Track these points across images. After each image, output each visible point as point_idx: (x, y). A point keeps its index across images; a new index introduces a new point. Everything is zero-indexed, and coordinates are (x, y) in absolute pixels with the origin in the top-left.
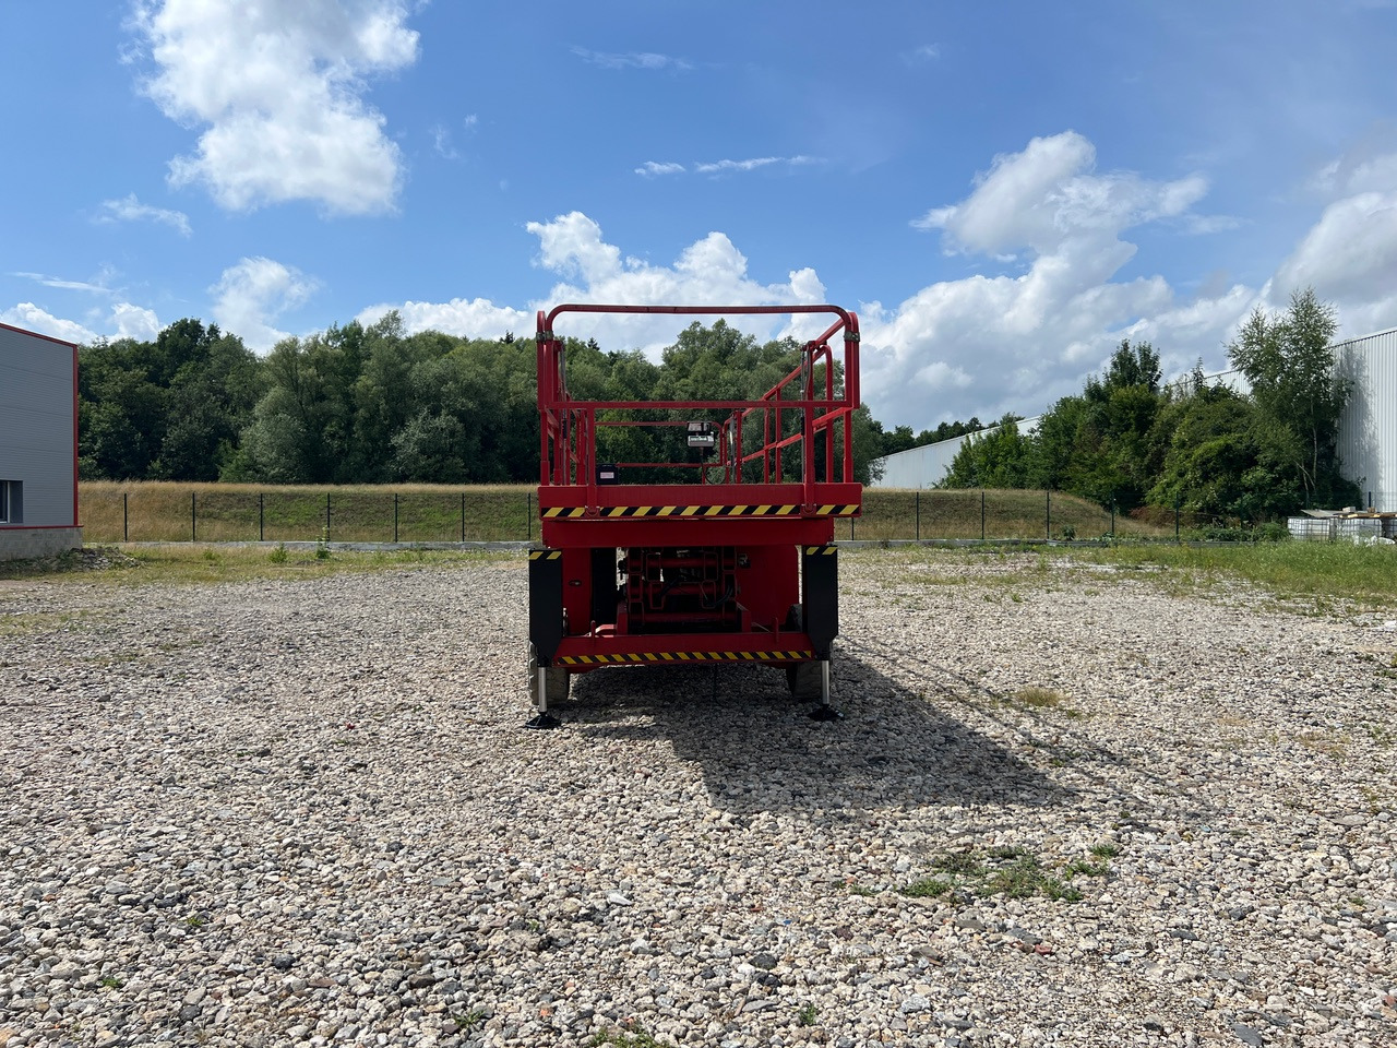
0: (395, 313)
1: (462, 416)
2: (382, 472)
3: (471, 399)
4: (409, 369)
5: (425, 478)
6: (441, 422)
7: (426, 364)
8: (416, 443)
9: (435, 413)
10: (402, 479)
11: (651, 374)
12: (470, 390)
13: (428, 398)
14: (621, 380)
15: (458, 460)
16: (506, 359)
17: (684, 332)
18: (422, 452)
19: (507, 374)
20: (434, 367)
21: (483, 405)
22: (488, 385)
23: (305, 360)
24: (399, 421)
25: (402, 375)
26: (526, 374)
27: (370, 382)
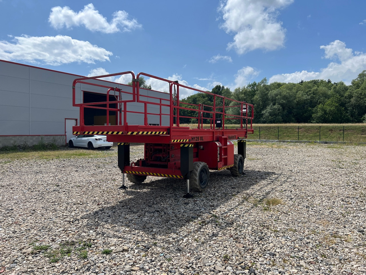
0: (265, 78)
1: (282, 105)
2: (259, 121)
3: (284, 100)
4: (268, 93)
5: (271, 122)
6: (276, 107)
7: (272, 91)
8: (269, 113)
9: (274, 104)
10: (264, 122)
11: (346, 89)
12: (285, 97)
13: (273, 100)
14: (335, 91)
15: (280, 117)
16: (297, 88)
17: (360, 74)
18: (270, 115)
19: (297, 92)
20: (275, 92)
21: (288, 101)
22: (290, 96)
23: (242, 93)
24: (264, 107)
25: (266, 94)
26: (302, 92)
27: (257, 97)
